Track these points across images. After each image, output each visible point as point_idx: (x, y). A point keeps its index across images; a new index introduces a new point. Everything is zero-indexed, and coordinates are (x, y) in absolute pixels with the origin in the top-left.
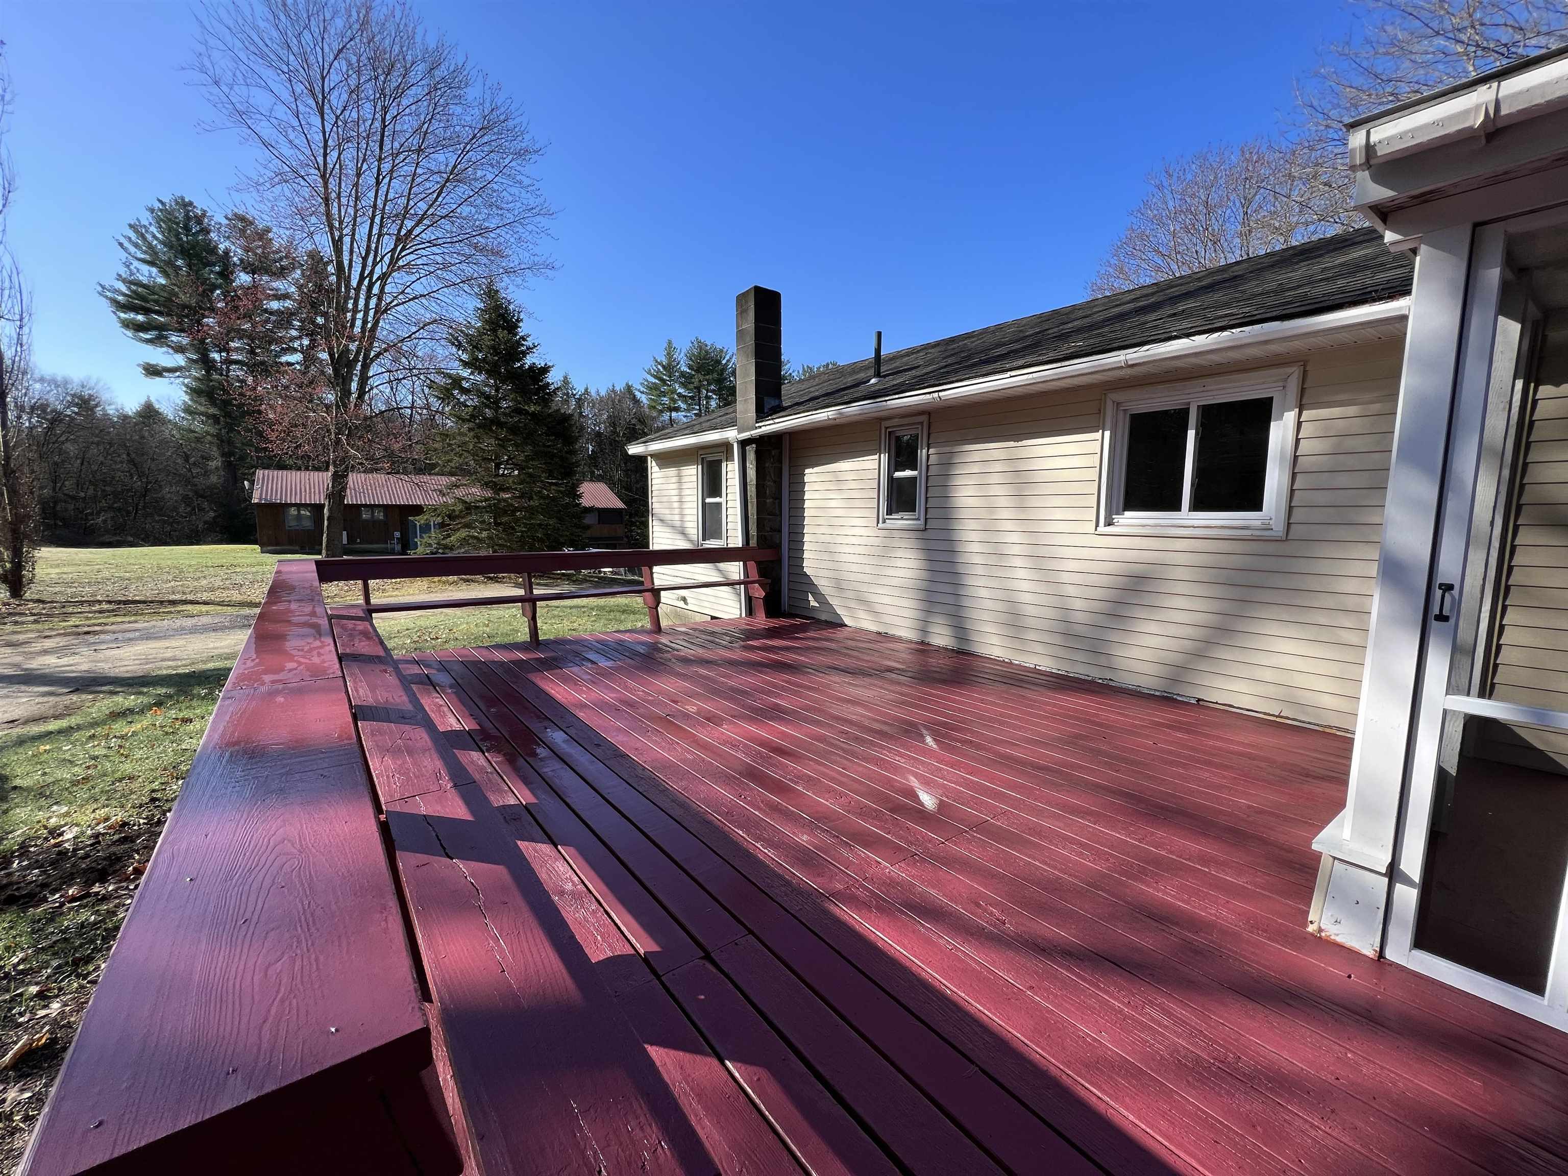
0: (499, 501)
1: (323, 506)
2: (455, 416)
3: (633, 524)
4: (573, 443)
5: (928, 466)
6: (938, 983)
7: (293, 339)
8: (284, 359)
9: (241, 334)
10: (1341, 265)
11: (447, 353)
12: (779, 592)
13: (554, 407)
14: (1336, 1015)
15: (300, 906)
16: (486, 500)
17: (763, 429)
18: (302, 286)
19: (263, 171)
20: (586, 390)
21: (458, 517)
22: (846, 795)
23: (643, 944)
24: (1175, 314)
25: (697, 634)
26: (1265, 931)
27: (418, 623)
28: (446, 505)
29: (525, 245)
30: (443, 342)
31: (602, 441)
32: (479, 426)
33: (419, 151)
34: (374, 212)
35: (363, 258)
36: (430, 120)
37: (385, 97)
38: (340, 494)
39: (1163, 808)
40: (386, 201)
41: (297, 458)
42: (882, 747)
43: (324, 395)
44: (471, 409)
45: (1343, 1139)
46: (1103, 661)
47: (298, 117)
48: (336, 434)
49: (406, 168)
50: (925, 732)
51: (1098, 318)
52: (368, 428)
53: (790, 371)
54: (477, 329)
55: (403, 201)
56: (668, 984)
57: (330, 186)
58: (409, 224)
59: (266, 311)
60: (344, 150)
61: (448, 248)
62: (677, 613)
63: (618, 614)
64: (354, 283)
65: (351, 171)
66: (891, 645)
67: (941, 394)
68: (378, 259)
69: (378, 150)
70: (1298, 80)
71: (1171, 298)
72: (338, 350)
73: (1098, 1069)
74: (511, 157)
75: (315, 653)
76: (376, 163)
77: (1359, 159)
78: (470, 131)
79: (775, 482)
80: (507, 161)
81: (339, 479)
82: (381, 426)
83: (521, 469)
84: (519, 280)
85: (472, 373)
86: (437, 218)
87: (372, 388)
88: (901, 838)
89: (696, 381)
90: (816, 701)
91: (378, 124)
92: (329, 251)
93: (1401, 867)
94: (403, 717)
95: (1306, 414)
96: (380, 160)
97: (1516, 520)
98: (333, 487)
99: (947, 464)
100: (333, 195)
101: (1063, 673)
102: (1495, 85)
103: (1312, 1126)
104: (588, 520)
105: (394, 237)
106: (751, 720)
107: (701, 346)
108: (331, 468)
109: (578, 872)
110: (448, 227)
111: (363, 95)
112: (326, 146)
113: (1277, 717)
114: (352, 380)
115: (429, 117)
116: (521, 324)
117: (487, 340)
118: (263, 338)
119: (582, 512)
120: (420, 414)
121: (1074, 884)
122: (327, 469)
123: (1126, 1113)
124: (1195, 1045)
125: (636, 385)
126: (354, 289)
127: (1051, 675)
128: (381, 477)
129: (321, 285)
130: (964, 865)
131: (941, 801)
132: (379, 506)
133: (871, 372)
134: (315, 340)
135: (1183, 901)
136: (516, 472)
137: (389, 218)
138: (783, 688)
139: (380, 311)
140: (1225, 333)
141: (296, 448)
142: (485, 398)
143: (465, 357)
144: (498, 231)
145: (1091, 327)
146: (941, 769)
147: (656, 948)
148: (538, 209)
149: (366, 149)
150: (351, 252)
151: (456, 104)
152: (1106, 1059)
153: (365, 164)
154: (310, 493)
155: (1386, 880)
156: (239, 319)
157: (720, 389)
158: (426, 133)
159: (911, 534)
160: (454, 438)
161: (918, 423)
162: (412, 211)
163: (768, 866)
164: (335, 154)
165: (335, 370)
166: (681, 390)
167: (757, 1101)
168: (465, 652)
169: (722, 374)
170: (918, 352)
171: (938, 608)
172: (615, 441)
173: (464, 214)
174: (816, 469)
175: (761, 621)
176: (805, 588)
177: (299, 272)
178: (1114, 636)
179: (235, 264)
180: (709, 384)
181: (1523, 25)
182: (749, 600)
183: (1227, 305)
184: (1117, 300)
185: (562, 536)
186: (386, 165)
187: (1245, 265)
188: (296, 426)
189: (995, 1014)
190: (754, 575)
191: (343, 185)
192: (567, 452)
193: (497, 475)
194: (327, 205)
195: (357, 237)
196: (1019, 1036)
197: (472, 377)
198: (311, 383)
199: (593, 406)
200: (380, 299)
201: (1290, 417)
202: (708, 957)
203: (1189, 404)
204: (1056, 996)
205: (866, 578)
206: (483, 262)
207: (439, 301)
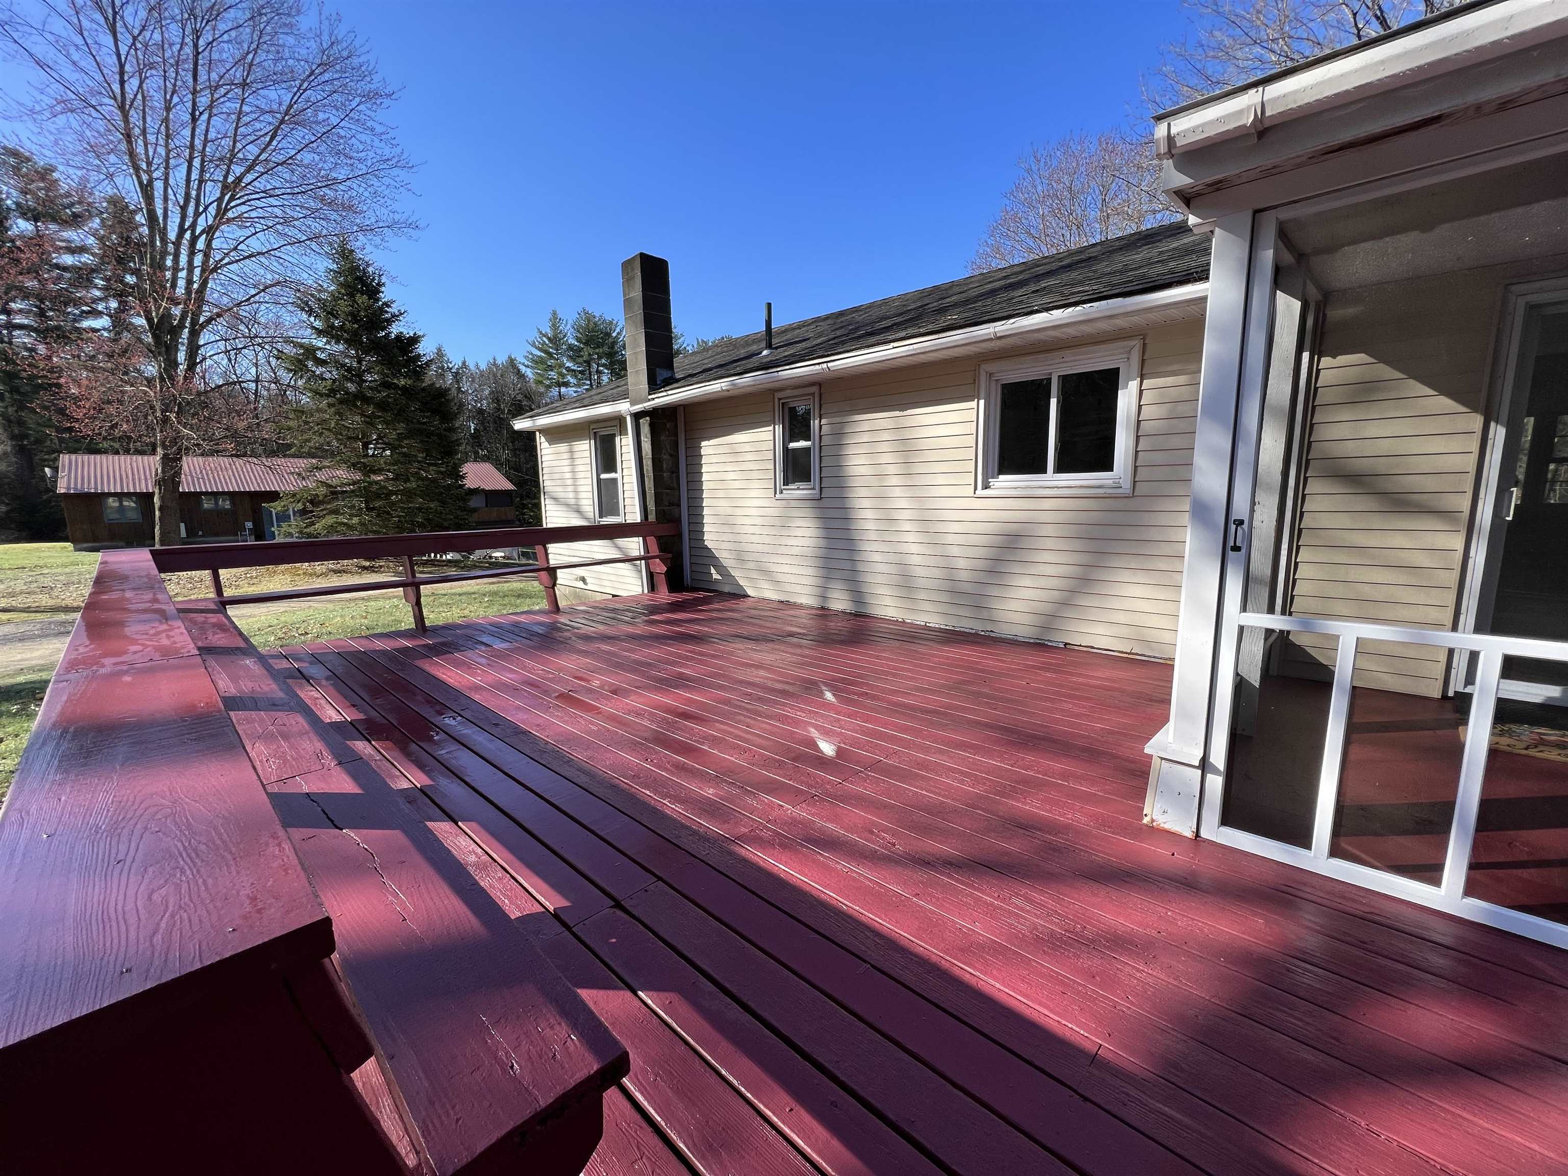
0: (370, 483)
1: (152, 495)
2: (311, 390)
3: (524, 506)
4: (452, 419)
5: (821, 436)
6: (835, 902)
7: (95, 300)
8: (85, 324)
9: (26, 294)
10: (1175, 249)
11: (296, 321)
12: (681, 566)
13: (427, 382)
14: (1161, 885)
15: (179, 844)
16: (354, 483)
17: (657, 401)
18: (103, 236)
19: (39, 97)
20: (464, 363)
21: (322, 502)
22: (750, 750)
23: (551, 901)
24: (1037, 291)
25: (597, 611)
26: (1110, 827)
27: (283, 619)
28: (306, 489)
29: (382, 201)
30: (290, 307)
31: (485, 418)
32: (341, 402)
33: (244, 85)
34: (191, 154)
35: (181, 207)
36: (255, 50)
37: (195, 19)
38: (173, 480)
39: (1034, 737)
40: (206, 142)
41: (113, 440)
42: (784, 704)
43: (143, 367)
44: (329, 382)
45: (1162, 977)
46: (985, 614)
47: (82, 35)
48: (163, 411)
49: (228, 104)
50: (824, 688)
51: (972, 293)
52: (205, 406)
53: (685, 345)
54: (332, 294)
55: (227, 143)
56: (579, 934)
57: (132, 120)
58: (238, 170)
59: (57, 266)
60: (146, 78)
61: (288, 200)
62: (576, 594)
63: (513, 599)
64: (172, 235)
65: (157, 101)
66: (792, 612)
67: (830, 365)
68: (201, 209)
69: (191, 80)
70: (1143, 76)
71: (1037, 276)
72: (157, 314)
73: (971, 951)
74: (358, 100)
75: (164, 635)
76: (190, 96)
77: (1163, 149)
78: (307, 67)
79: (671, 455)
80: (354, 104)
81: (171, 463)
82: (218, 403)
83: (393, 448)
84: (378, 240)
85: (328, 343)
86: (271, 165)
87: (204, 359)
88: (802, 783)
89: (585, 354)
90: (721, 667)
91: (188, 50)
92: (135, 197)
93: (1211, 760)
94: (274, 705)
95: (1147, 383)
96: (194, 92)
97: (1305, 473)
98: (163, 471)
99: (839, 434)
100: (137, 131)
101: (951, 628)
102: (1261, 89)
103: (1138, 970)
104: (474, 503)
105: (220, 185)
106: (657, 690)
107: (589, 317)
108: (159, 450)
109: (482, 844)
110: (287, 176)
111: (167, 14)
112: (122, 73)
113: (1129, 654)
114: (177, 350)
115: (254, 46)
116: (383, 289)
117: (344, 306)
118: (56, 297)
119: (467, 494)
120: (268, 390)
121: (955, 806)
122: (154, 452)
123: (993, 983)
124: (1052, 922)
125: (520, 359)
126: (173, 243)
127: (941, 630)
128: (225, 461)
129: (129, 237)
130: (860, 801)
131: (839, 748)
132: (223, 493)
133: (763, 344)
134: (126, 302)
135: (1046, 811)
136: (388, 453)
137: (211, 161)
138: (688, 658)
139: (208, 270)
140: (1078, 308)
141: (112, 427)
142: (346, 371)
143: (318, 324)
144: (348, 183)
145: (967, 302)
146: (839, 720)
147: (566, 904)
148: (395, 160)
149: (176, 80)
150: (166, 199)
151: (287, 34)
152: (979, 943)
153: (175, 96)
154: (133, 480)
155: (1200, 772)
156: (21, 274)
157: (612, 364)
158: (251, 65)
159: (808, 504)
160: (312, 416)
161: (809, 394)
162: (240, 155)
163: (675, 820)
164: (135, 82)
165: (155, 336)
166: (569, 364)
167: (670, 1020)
168: (341, 643)
169: (613, 347)
170: (809, 325)
171: (837, 574)
172: (500, 418)
173: (306, 162)
174: (712, 442)
175: (664, 596)
176: (706, 561)
177: (98, 220)
178: (994, 591)
179: (9, 209)
180: (600, 358)
181: (1321, 41)
182: (651, 576)
183: (1081, 283)
184: (990, 277)
185: (445, 520)
186: (203, 99)
187: (1099, 247)
188: (109, 402)
189: (885, 921)
190: (655, 550)
191: (149, 119)
192: (445, 430)
193: (367, 456)
194: (129, 142)
195: (171, 181)
196: (906, 935)
197: (328, 347)
198: (126, 351)
199: (473, 381)
200: (207, 255)
201: (1134, 385)
202: (618, 905)
203: (1051, 374)
204: (938, 899)
205: (766, 549)
206: (332, 218)
207: (281, 261)
